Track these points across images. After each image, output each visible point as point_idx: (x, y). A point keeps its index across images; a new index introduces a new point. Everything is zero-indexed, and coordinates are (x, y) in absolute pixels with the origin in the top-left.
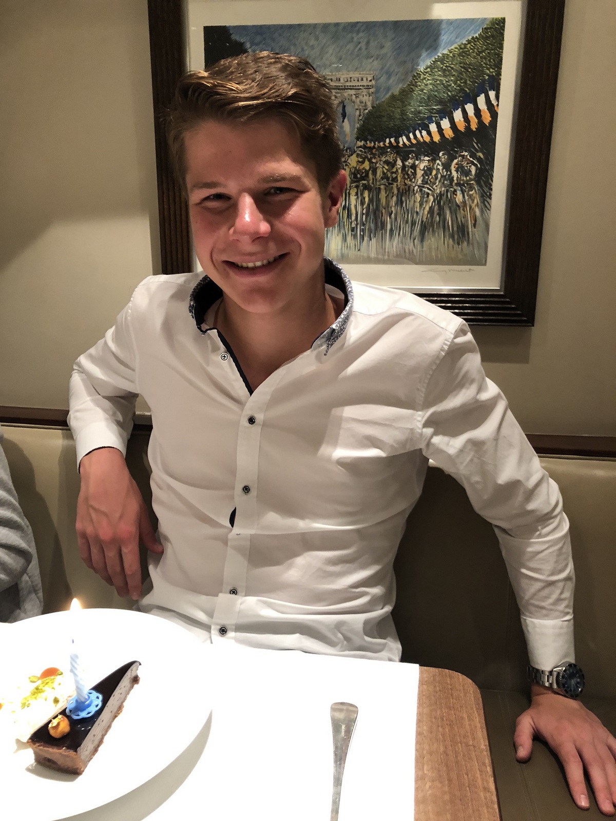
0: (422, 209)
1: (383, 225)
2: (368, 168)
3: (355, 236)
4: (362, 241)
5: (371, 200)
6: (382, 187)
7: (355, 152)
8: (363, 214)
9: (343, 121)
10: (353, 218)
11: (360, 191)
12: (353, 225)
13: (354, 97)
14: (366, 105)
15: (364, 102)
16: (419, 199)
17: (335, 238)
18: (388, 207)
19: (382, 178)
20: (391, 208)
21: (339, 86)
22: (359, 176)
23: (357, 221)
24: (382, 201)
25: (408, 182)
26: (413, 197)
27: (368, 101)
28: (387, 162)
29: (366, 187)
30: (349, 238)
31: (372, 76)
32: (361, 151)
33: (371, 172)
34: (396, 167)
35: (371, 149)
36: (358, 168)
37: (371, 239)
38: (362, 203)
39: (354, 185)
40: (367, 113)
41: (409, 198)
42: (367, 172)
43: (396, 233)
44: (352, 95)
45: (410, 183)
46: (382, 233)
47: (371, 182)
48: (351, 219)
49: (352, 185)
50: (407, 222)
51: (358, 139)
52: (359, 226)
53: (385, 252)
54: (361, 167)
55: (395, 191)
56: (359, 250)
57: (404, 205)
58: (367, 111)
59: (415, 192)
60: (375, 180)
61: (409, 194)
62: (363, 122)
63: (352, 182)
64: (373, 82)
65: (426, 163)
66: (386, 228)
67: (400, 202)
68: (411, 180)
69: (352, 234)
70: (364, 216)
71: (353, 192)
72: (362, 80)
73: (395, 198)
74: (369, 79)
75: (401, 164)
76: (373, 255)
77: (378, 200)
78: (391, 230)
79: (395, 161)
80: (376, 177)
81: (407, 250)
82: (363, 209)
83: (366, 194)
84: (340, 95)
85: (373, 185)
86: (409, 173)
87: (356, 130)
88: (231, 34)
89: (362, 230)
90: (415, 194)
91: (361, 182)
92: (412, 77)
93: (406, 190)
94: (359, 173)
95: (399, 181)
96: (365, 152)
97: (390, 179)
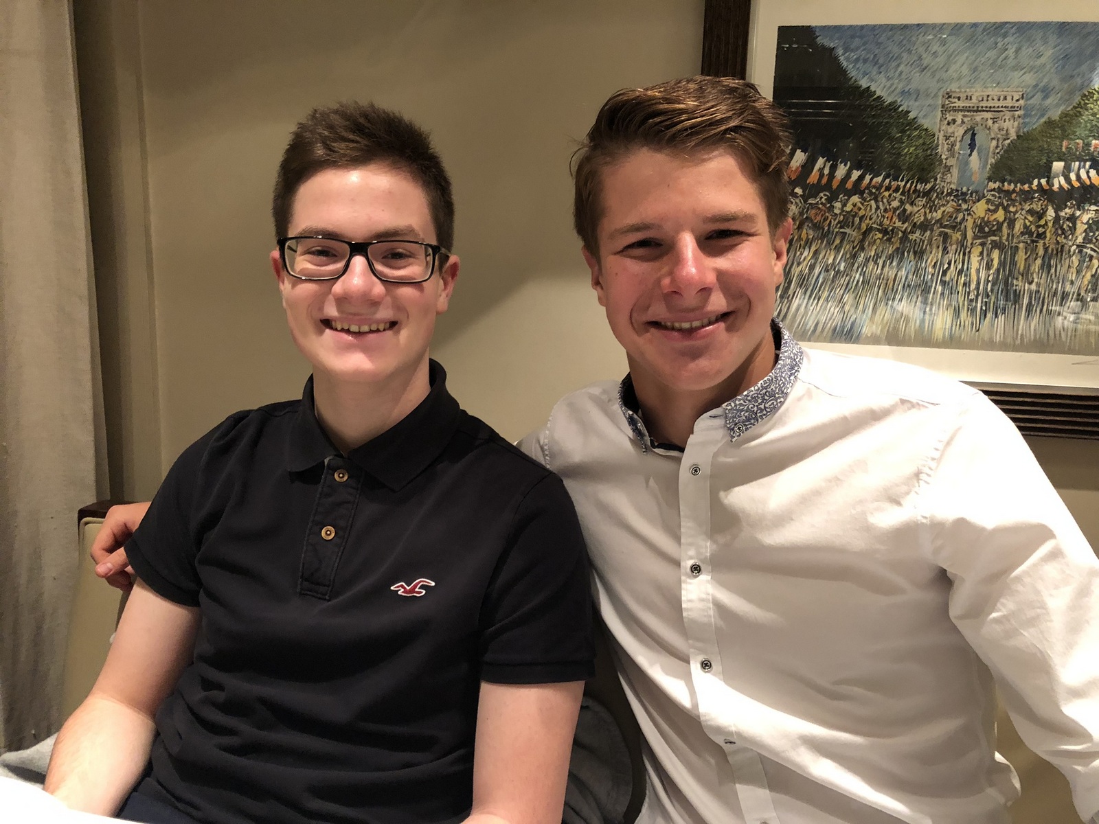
0: (1081, 276)
1: (1017, 297)
2: (1001, 219)
3: (972, 311)
4: (982, 317)
5: (1002, 264)
6: (1021, 245)
7: (984, 196)
8: (988, 281)
9: (970, 155)
10: (973, 286)
11: (987, 250)
12: (972, 296)
13: (990, 122)
14: (1007, 134)
15: (1005, 129)
16: (1076, 263)
17: (943, 313)
18: (1027, 274)
19: (1023, 234)
20: (1032, 274)
21: (969, 107)
22: (987, 229)
23: (978, 292)
24: (1018, 266)
25: (1061, 239)
26: (1067, 261)
27: (1011, 127)
28: (1031, 212)
29: (995, 245)
30: (963, 315)
31: (1021, 93)
32: (993, 195)
33: (1005, 224)
34: (1045, 218)
35: (1008, 193)
36: (986, 219)
37: (996, 316)
38: (988, 267)
39: (979, 241)
40: (1009, 144)
41: (1061, 262)
42: (1000, 225)
43: (1036, 310)
44: (987, 119)
45: (1064, 241)
46: (1015, 308)
47: (1005, 238)
48: (969, 289)
49: (975, 242)
50: (1055, 294)
51: (990, 179)
52: (980, 298)
53: (1017, 334)
54: (992, 218)
55: (1041, 252)
56: (978, 331)
57: (1053, 270)
58: (1008, 141)
59: (1072, 253)
60: (1011, 235)
61: (1062, 255)
62: (1001, 156)
63: (976, 237)
64: (1022, 102)
65: (1091, 215)
66: (1021, 303)
67: (1046, 267)
68: (1066, 238)
69: (968, 308)
70: (990, 285)
71: (977, 250)
72: (1005, 98)
73: (1039, 262)
74: (1015, 99)
75: (1054, 215)
76: (998, 338)
77: (1013, 262)
78: (1030, 305)
79: (1045, 211)
80: (1013, 231)
81: (1051, 333)
82: (989, 276)
83: (996, 254)
84: (969, 119)
85: (1007, 243)
86: (1065, 227)
87: (989, 166)
88: (817, 37)
89: (984, 303)
90: (1070, 257)
91: (989, 238)
92: (1080, 98)
93: (1057, 250)
94: (988, 227)
95: (1048, 239)
96: (1000, 198)
97: (1035, 236)
